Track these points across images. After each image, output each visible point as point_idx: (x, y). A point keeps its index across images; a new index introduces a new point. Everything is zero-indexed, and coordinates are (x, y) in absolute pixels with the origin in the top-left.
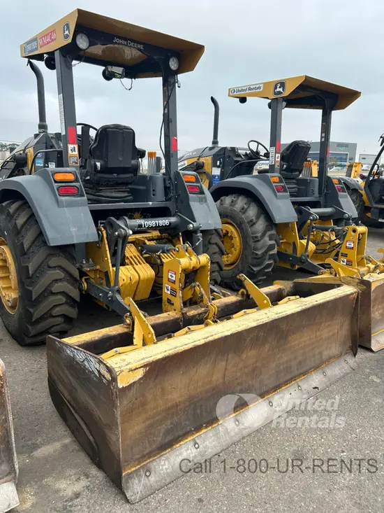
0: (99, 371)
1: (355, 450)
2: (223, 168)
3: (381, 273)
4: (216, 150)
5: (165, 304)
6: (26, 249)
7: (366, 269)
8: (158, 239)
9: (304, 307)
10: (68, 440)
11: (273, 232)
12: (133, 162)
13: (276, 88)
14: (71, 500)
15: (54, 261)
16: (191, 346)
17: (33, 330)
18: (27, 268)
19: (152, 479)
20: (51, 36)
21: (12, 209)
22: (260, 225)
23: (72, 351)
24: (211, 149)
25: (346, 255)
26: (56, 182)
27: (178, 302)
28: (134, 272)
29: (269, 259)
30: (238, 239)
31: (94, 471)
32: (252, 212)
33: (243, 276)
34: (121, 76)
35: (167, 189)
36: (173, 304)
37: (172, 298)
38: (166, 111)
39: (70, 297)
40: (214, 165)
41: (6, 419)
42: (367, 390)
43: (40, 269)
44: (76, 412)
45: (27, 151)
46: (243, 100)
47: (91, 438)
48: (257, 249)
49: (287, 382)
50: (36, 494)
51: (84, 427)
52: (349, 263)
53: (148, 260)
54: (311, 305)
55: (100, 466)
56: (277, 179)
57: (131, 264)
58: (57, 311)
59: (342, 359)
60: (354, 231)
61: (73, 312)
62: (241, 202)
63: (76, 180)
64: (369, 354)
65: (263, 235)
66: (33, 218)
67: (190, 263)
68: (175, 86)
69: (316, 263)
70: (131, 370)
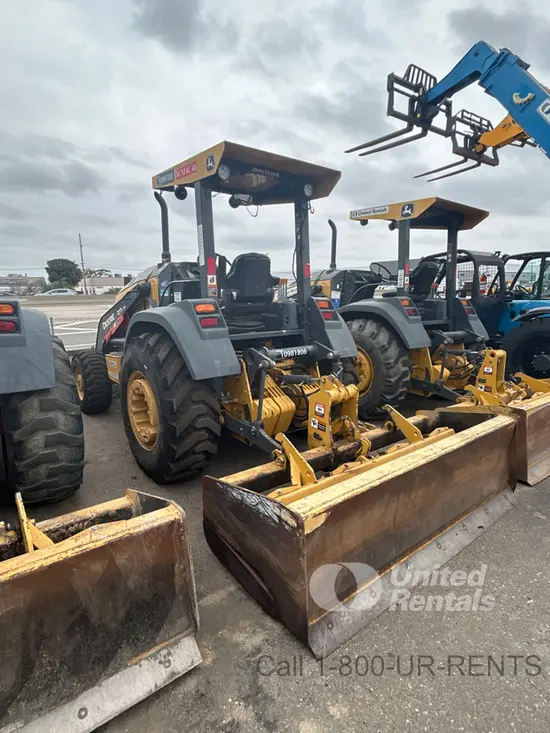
0: (279, 517)
1: (542, 597)
2: (343, 291)
3: (524, 399)
4: (335, 273)
5: (311, 440)
6: (169, 383)
7: (505, 395)
8: (292, 368)
9: (467, 441)
10: (232, 588)
11: (405, 358)
12: (269, 290)
13: (403, 210)
14: (254, 655)
15: (196, 396)
16: (367, 487)
17: (174, 467)
18: (171, 403)
19: (335, 631)
20: (190, 169)
21: (151, 342)
22: (393, 351)
23: (240, 494)
24: (329, 272)
25: (484, 381)
26: (198, 314)
27: (327, 437)
28: (276, 405)
29: (403, 387)
30: (368, 366)
31: (269, 622)
32: (383, 337)
33: (389, 407)
34: (248, 203)
35: (300, 317)
36: (321, 439)
37: (319, 432)
38: (299, 237)
39: (212, 432)
40: (334, 288)
41: (185, 568)
42: (535, 528)
43: (183, 404)
44: (244, 559)
45: (150, 280)
46: (364, 222)
47: (263, 586)
48: (390, 377)
49: (452, 522)
50: (214, 648)
51: (255, 575)
52: (488, 389)
53: (287, 392)
54: (473, 438)
55: (276, 617)
56: (406, 303)
57: (270, 396)
58: (200, 447)
59: (501, 494)
60: (493, 355)
61: (213, 448)
62: (370, 327)
63: (216, 311)
64: (526, 488)
65: (396, 362)
66: (175, 351)
67: (339, 396)
68: (307, 213)
69: (450, 389)
70: (315, 516)
